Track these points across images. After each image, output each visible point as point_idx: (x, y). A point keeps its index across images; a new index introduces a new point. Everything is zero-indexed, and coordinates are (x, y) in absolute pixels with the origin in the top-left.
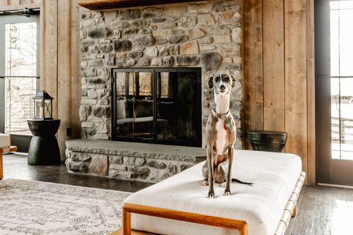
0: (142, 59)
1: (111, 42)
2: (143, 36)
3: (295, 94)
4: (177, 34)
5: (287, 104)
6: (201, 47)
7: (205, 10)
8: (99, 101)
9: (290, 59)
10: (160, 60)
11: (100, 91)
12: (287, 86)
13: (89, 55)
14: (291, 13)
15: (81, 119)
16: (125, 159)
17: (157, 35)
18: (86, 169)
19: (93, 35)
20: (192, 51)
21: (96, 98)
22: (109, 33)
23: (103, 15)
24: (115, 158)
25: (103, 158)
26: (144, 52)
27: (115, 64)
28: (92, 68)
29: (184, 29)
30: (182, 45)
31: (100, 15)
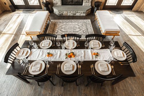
15: (53, 0)
16: (71, 12)
18: (62, 14)
24: (69, 12)
25: (66, 12)
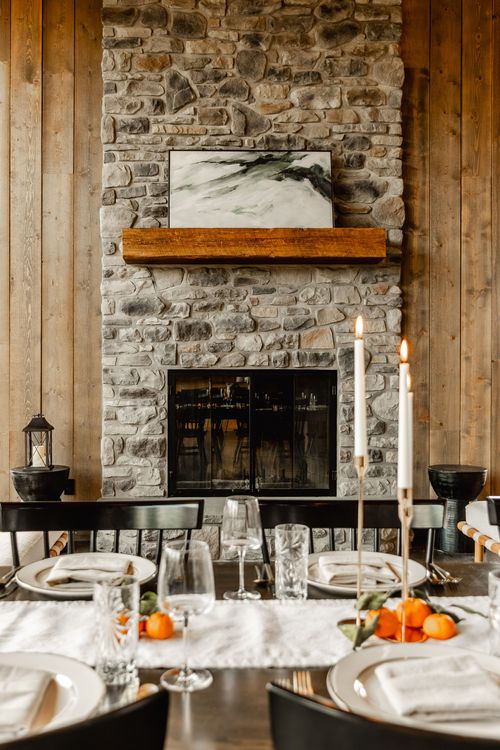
0: (231, 355)
1: (170, 323)
2: (234, 315)
3: (475, 410)
4: (297, 316)
5: (463, 424)
6: (337, 339)
7: (344, 279)
8: (145, 429)
9: (468, 359)
10: (266, 357)
11: (146, 409)
12: (463, 396)
13: (121, 345)
14: (470, 292)
15: (104, 462)
17: (258, 315)
19: (131, 309)
20: (322, 344)
21: (138, 424)
22: (166, 308)
23: (151, 275)
26: (235, 342)
27: (176, 363)
28: (129, 369)
29: (309, 308)
30: (305, 333)
31: (148, 274)
